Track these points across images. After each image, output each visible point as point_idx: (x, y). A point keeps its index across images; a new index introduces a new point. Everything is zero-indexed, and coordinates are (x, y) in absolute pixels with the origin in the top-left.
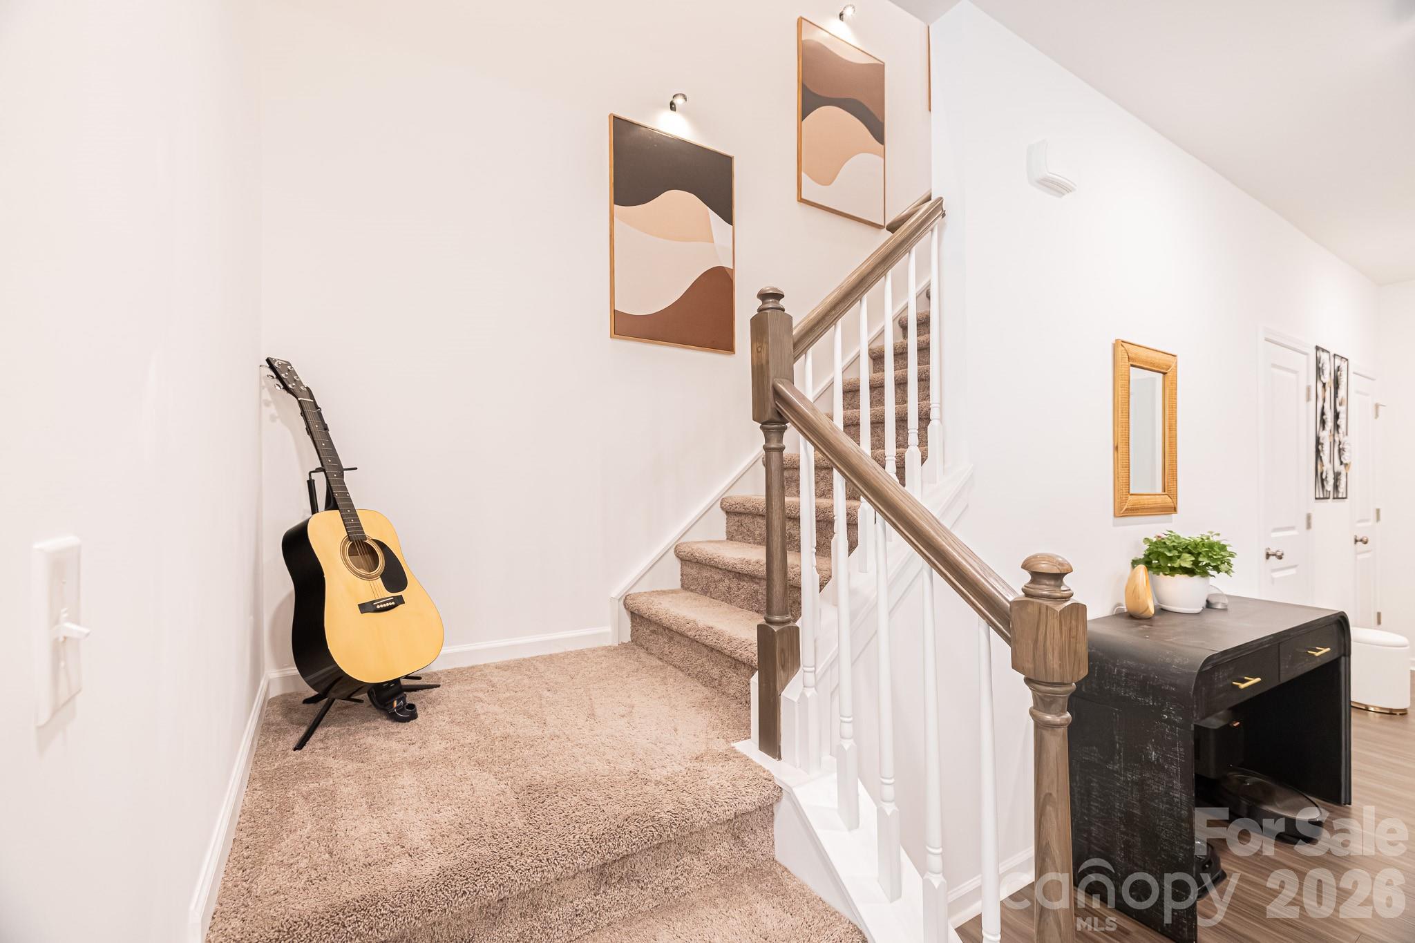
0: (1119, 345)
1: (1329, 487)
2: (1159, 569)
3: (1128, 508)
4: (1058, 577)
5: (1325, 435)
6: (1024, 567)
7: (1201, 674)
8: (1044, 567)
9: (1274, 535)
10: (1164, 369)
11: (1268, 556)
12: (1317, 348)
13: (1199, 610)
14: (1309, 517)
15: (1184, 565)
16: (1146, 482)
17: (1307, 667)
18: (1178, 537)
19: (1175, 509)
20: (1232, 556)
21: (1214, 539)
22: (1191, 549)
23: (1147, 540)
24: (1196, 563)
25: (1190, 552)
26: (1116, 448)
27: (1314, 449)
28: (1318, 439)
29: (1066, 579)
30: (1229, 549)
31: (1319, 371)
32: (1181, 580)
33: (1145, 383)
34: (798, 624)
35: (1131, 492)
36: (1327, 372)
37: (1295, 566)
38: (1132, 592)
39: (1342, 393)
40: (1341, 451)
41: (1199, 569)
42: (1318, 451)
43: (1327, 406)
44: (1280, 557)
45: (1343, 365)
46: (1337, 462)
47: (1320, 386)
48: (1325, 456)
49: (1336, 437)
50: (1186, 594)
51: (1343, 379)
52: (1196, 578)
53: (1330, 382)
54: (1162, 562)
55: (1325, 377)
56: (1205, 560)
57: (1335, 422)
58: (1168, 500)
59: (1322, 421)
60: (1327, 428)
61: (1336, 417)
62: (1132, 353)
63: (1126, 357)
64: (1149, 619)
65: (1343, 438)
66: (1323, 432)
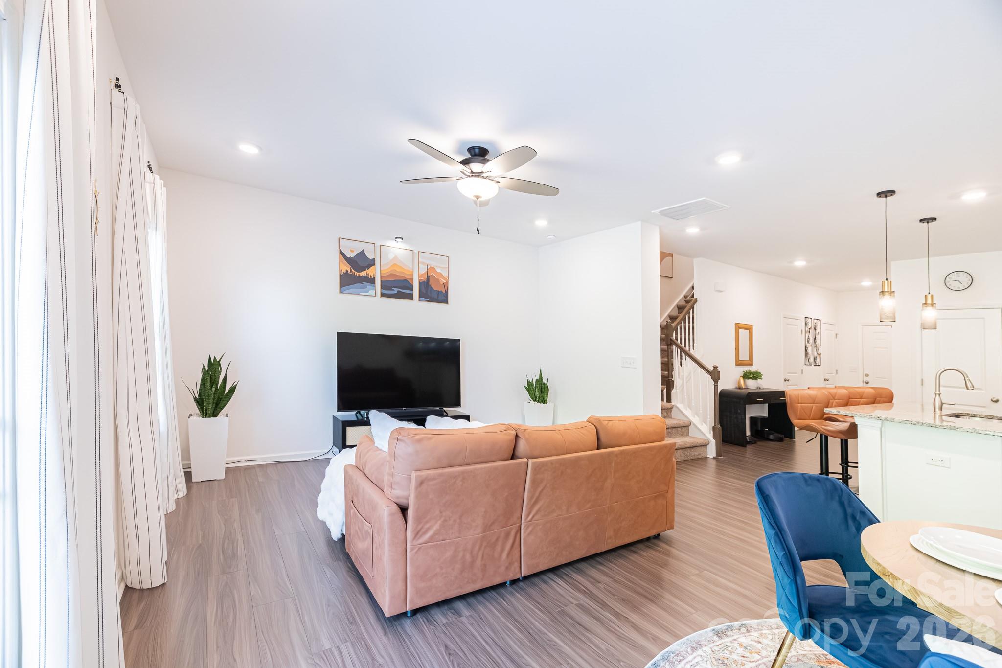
0: (736, 324)
1: (812, 360)
2: (746, 378)
3: (739, 363)
6: (713, 366)
8: (715, 366)
9: (788, 374)
10: (749, 328)
11: (785, 380)
12: (806, 317)
13: (755, 388)
14: (802, 370)
15: (751, 377)
16: (744, 357)
17: (777, 402)
18: (751, 371)
19: (752, 365)
20: (762, 375)
21: (759, 371)
22: (753, 373)
23: (744, 372)
24: (753, 376)
26: (736, 349)
27: (804, 349)
28: (806, 347)
29: (718, 367)
31: (806, 324)
32: (751, 381)
33: (743, 333)
34: (673, 379)
35: (740, 359)
37: (797, 385)
38: (739, 382)
39: (818, 331)
40: (817, 350)
41: (755, 378)
42: (806, 350)
43: (810, 336)
44: (788, 381)
45: (818, 322)
46: (815, 353)
47: (807, 329)
48: (809, 351)
49: (815, 345)
50: (752, 385)
51: (818, 326)
52: (754, 380)
53: (812, 328)
54: (746, 376)
55: (810, 326)
56: (756, 376)
57: (814, 341)
58: (750, 362)
59: (808, 340)
60: (811, 343)
61: (815, 339)
62: (740, 326)
63: (738, 327)
64: (743, 389)
65: (818, 346)
66: (808, 344)
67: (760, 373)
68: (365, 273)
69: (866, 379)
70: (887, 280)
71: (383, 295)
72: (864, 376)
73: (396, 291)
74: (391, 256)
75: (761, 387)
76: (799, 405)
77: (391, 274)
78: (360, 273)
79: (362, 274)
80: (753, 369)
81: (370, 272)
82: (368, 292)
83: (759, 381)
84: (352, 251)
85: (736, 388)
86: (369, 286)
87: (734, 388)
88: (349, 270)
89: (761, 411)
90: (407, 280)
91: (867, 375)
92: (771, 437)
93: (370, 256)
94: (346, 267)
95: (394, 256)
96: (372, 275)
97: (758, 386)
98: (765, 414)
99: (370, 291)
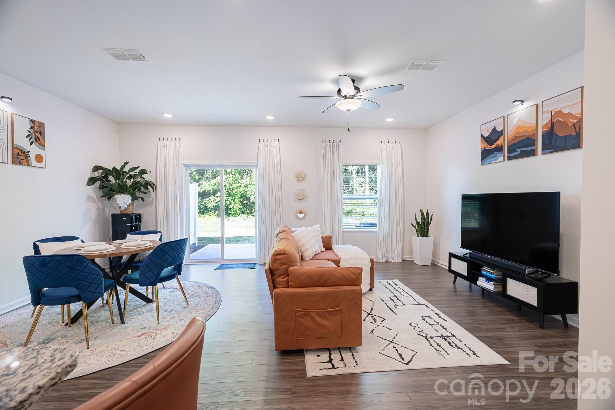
68: (496, 144)
71: (509, 158)
73: (519, 151)
74: (515, 121)
77: (515, 137)
78: (492, 146)
79: (494, 146)
81: (499, 143)
82: (497, 159)
84: (488, 131)
86: (499, 154)
88: (486, 147)
90: (529, 137)
93: (499, 129)
94: (485, 145)
95: (517, 119)
96: (501, 144)
99: (499, 158)
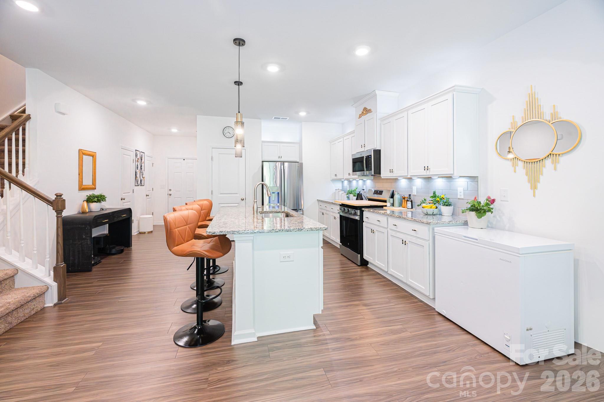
0: (80, 150)
1: (139, 182)
2: (90, 202)
3: (82, 188)
4: (61, 196)
5: (138, 171)
6: (55, 195)
7: (93, 220)
8: (58, 194)
9: (123, 194)
10: (93, 156)
11: (122, 199)
12: (136, 150)
13: (99, 210)
14: (133, 190)
15: (95, 200)
16: (87, 181)
18: (94, 194)
19: (95, 189)
20: (106, 198)
21: (102, 194)
22: (97, 197)
23: (87, 196)
24: (98, 200)
25: (97, 198)
26: (79, 174)
27: (135, 174)
28: (136, 172)
29: (62, 196)
30: (105, 196)
31: (136, 156)
32: (95, 204)
33: (87, 160)
35: (83, 184)
36: (138, 156)
38: (83, 207)
39: (143, 161)
40: (143, 174)
41: (99, 201)
42: (136, 175)
43: (138, 164)
44: (124, 199)
45: (143, 154)
46: (141, 177)
47: (137, 159)
48: (138, 176)
49: (141, 171)
50: (95, 207)
51: (143, 158)
52: (98, 203)
53: (139, 158)
54: (90, 200)
55: (138, 157)
56: (100, 199)
57: (141, 168)
58: (93, 186)
59: (137, 167)
60: (139, 169)
61: (141, 166)
62: (84, 152)
63: (82, 153)
64: (86, 213)
65: (143, 171)
66: (137, 170)
67: (104, 196)
69: (170, 192)
70: (239, 112)
72: (169, 191)
75: (103, 208)
76: (176, 229)
80: (96, 193)
83: (103, 203)
85: (79, 213)
87: (77, 213)
89: (103, 231)
91: (170, 190)
92: (114, 251)
97: (102, 208)
98: (106, 232)
